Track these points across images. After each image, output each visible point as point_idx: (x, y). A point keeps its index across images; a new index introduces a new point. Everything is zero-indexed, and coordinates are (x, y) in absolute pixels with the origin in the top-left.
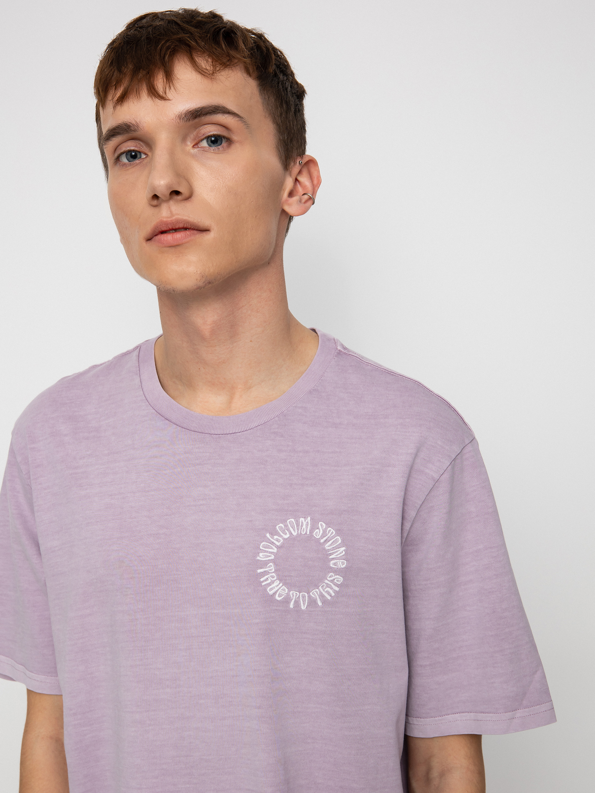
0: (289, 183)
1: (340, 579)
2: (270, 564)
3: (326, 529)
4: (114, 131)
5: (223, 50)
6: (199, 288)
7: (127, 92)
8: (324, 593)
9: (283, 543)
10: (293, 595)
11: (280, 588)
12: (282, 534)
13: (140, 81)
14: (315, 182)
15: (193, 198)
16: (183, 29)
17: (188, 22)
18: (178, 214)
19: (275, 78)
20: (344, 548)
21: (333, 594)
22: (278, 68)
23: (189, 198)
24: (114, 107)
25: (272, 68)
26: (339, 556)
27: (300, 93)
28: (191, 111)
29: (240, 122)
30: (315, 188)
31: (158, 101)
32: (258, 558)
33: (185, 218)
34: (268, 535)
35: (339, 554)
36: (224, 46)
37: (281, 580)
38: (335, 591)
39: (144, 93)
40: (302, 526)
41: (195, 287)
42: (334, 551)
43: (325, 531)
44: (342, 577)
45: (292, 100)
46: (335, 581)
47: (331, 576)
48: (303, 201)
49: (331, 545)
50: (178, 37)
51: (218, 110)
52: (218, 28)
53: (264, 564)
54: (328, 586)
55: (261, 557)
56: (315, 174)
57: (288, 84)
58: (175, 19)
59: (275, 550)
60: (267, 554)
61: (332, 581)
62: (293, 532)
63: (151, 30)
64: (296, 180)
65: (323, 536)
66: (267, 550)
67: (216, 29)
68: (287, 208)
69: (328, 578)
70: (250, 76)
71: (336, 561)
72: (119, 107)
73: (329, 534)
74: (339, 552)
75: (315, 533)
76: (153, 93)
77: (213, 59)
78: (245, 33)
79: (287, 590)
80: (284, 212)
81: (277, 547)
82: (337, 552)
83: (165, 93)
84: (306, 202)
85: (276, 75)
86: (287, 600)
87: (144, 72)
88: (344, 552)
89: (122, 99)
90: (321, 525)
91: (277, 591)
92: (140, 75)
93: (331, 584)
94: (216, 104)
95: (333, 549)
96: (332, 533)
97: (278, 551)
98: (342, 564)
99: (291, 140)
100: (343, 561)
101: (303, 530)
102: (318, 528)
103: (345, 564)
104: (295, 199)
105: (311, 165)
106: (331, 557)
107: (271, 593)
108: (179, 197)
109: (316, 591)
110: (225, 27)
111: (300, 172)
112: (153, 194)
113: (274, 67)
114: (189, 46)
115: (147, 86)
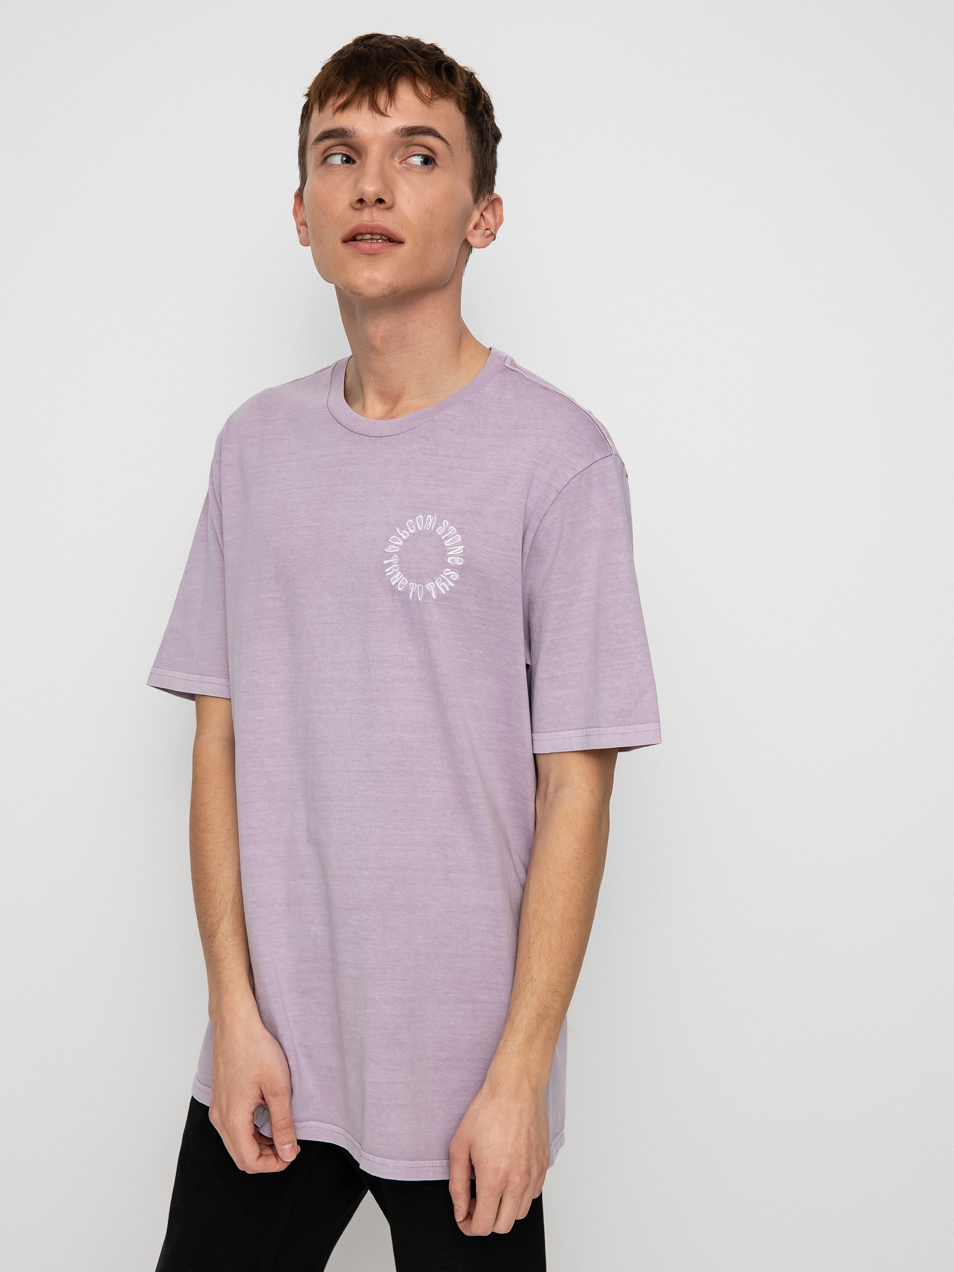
0: (476, 216)
1: (455, 576)
2: (396, 556)
3: (449, 526)
4: (329, 133)
5: (443, 81)
6: (384, 296)
7: (350, 101)
8: (439, 586)
9: (408, 538)
10: (412, 586)
11: (401, 579)
12: (409, 528)
13: (364, 95)
14: (498, 220)
15: (394, 209)
16: (410, 56)
17: (415, 51)
18: (379, 221)
19: (480, 117)
20: (463, 547)
21: (448, 589)
22: (484, 108)
23: (390, 208)
24: (334, 113)
25: (480, 107)
26: (457, 553)
27: (497, 137)
28: (407, 128)
29: (446, 148)
30: (498, 224)
31: (377, 116)
32: (386, 550)
33: (386, 226)
34: (398, 530)
35: (457, 552)
36: (444, 78)
37: (402, 571)
38: (450, 587)
39: (366, 105)
40: (428, 523)
41: (381, 295)
42: (451, 548)
43: (447, 529)
44: (458, 574)
45: (491, 140)
46: (451, 576)
47: (447, 571)
48: (486, 235)
49: (450, 542)
50: (407, 62)
51: (431, 132)
52: (440, 61)
53: (390, 555)
54: (444, 581)
55: (389, 550)
56: (498, 212)
57: (489, 125)
58: (404, 46)
59: (401, 543)
60: (393, 546)
61: (448, 576)
62: (419, 528)
63: (381, 51)
64: (482, 215)
65: (445, 533)
66: (394, 542)
67: (438, 61)
68: (470, 239)
69: (444, 573)
70: (460, 109)
71: (453, 558)
72: (338, 115)
73: (451, 532)
74: (457, 550)
75: (438, 530)
76: (374, 107)
77: (433, 89)
78: (462, 70)
79: (407, 581)
80: (466, 241)
81: (405, 541)
82: (455, 549)
83: (386, 110)
84: (487, 237)
85: (481, 114)
86: (407, 590)
87: (370, 88)
88: (462, 551)
89: (343, 107)
90: (445, 522)
91: (399, 582)
92: (366, 90)
93: (446, 579)
94: (430, 127)
95: (452, 546)
96: (454, 531)
97: (403, 544)
98: (459, 562)
99: (485, 177)
100: (461, 558)
101: (428, 526)
102: (442, 526)
103: (462, 562)
104: (479, 232)
105: (496, 203)
106: (448, 554)
107: (393, 583)
108: (382, 206)
109: (431, 584)
110: (447, 62)
111: (486, 208)
112: (360, 198)
113: (482, 106)
114: (415, 72)
115: (370, 99)
